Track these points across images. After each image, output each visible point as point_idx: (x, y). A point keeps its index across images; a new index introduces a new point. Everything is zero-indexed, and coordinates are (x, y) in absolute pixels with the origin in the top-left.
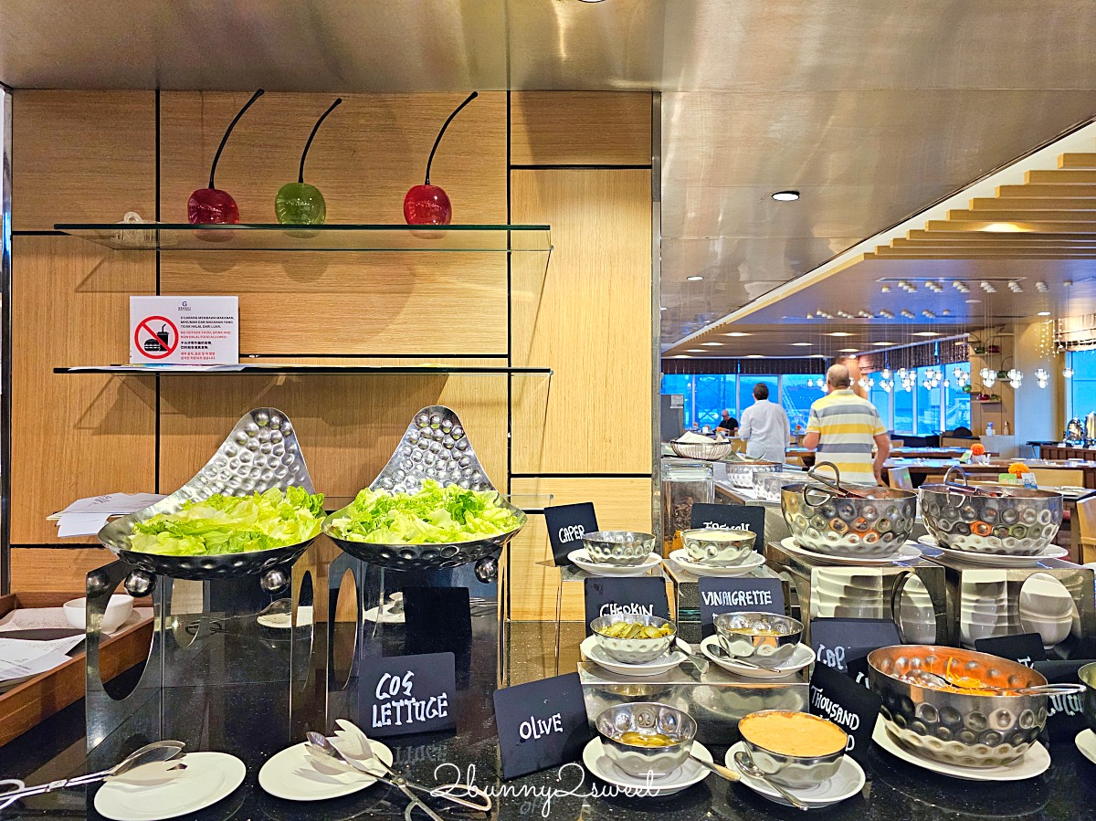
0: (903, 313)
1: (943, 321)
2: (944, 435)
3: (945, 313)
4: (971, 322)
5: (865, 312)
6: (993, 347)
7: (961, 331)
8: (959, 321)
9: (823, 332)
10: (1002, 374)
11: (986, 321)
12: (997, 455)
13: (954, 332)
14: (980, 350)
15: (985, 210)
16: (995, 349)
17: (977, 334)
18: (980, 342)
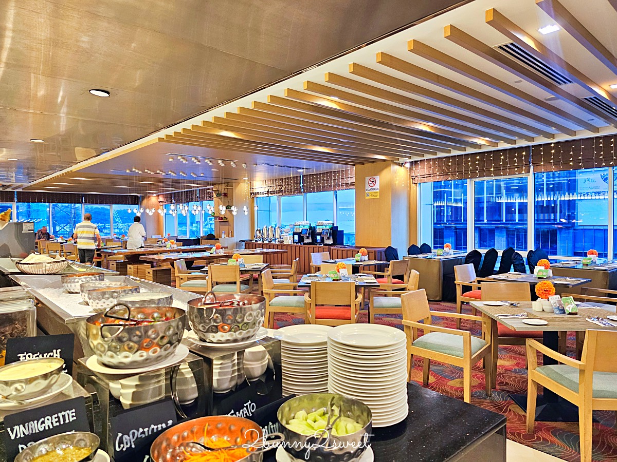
0: (181, 173)
1: (200, 179)
2: (203, 238)
3: (202, 175)
4: (214, 180)
5: (161, 171)
6: (224, 193)
7: (210, 185)
8: (209, 180)
9: (136, 180)
10: (228, 207)
11: (221, 180)
12: (227, 248)
13: (206, 185)
14: (218, 195)
15: (219, 123)
16: (225, 195)
17: (217, 186)
18: (218, 190)
